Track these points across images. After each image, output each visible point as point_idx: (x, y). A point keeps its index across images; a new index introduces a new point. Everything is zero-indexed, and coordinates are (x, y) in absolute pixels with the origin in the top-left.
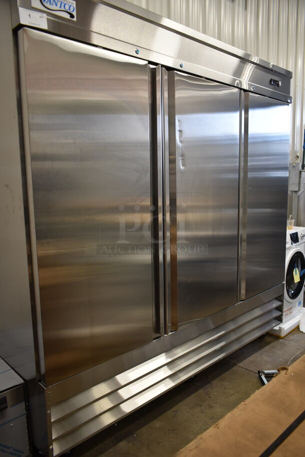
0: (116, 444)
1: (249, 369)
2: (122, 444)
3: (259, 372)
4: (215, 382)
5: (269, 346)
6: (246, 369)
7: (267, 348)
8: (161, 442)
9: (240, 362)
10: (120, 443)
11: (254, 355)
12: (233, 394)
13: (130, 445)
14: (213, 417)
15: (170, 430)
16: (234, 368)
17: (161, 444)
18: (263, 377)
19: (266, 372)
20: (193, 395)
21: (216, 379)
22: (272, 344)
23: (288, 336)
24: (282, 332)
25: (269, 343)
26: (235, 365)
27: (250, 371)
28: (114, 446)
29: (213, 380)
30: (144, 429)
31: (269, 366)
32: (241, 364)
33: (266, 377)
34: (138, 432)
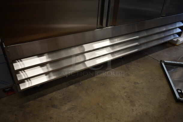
0: (68, 86)
1: (155, 58)
2: (72, 87)
3: (161, 61)
4: (133, 62)
5: (168, 48)
6: (154, 58)
7: (167, 49)
8: (95, 90)
9: (150, 54)
10: (71, 86)
11: (159, 52)
12: (143, 70)
13: (76, 88)
14: (129, 81)
15: (101, 84)
16: (146, 57)
17: (94, 91)
18: (163, 64)
19: (165, 61)
20: (120, 67)
21: (135, 61)
22: (170, 48)
23: (180, 45)
24: (178, 42)
25: (168, 47)
26: (147, 55)
27: (155, 59)
28: (67, 87)
29: (133, 61)
30: (86, 81)
31: (167, 59)
32: (150, 55)
33: (165, 64)
34: (83, 82)
